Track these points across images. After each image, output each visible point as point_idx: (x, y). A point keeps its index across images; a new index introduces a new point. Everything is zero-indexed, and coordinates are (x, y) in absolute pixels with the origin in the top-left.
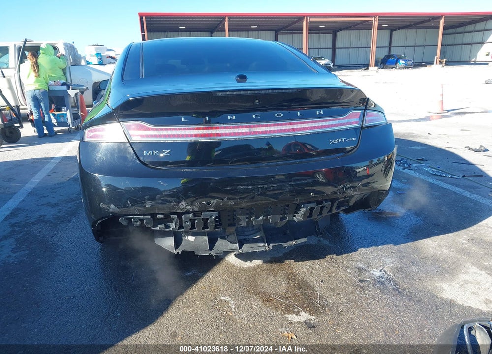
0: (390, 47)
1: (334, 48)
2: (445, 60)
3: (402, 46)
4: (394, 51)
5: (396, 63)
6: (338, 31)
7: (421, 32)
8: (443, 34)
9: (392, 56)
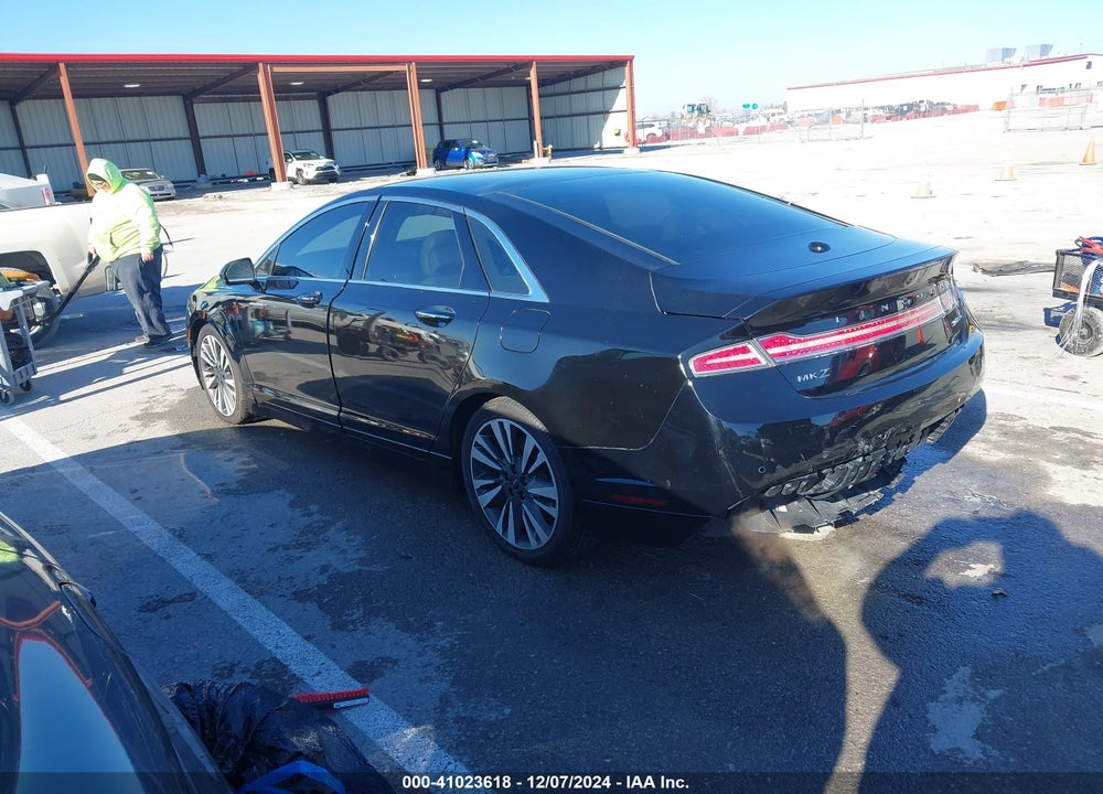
0: (441, 124)
1: (327, 130)
2: (550, 147)
3: (463, 123)
4: (451, 133)
5: (466, 158)
6: (330, 94)
7: (492, 93)
8: (540, 96)
9: (454, 143)
